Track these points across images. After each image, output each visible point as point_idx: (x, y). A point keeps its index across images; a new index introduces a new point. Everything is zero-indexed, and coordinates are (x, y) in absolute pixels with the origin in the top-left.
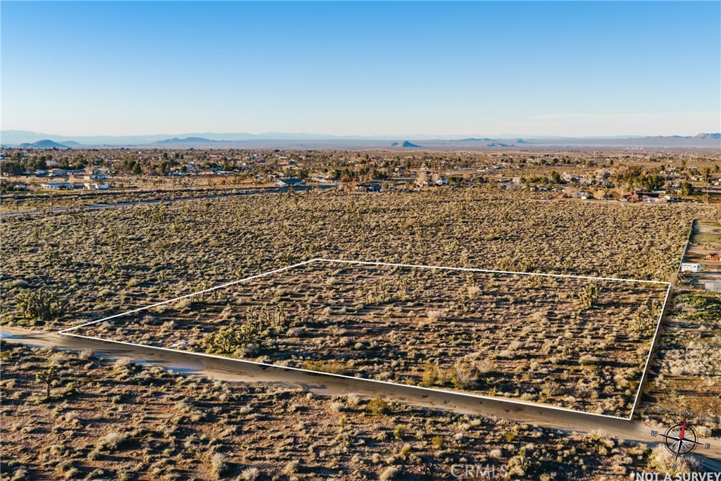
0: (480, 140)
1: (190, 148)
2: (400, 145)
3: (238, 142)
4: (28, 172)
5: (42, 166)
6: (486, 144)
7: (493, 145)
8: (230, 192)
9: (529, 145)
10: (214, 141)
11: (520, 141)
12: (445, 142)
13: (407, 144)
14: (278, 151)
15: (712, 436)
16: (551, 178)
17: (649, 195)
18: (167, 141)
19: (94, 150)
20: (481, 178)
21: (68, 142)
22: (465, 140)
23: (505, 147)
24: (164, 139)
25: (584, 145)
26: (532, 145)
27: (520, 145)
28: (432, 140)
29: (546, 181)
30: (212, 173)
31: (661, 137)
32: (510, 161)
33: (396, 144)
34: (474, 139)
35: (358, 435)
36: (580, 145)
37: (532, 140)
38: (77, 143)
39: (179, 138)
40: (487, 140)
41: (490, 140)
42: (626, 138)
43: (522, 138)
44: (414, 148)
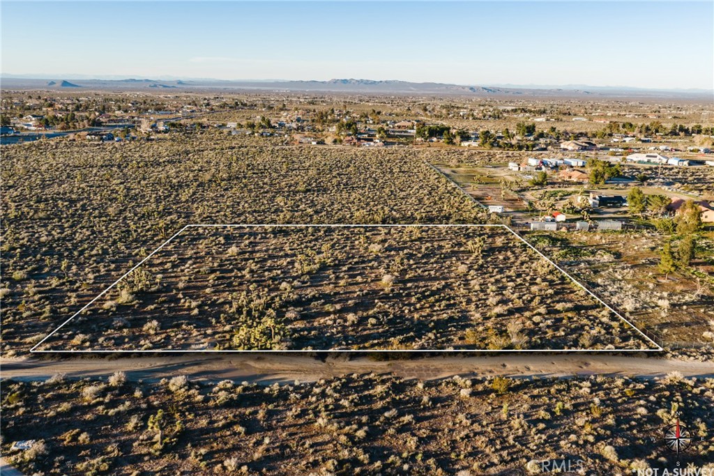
0: (141, 81)
2: (58, 85)
6: (148, 85)
7: (155, 86)
9: (189, 87)
11: (180, 83)
13: (65, 83)
22: (126, 81)
23: (167, 88)
25: (239, 87)
26: (191, 86)
27: (181, 86)
28: (91, 80)
31: (302, 81)
33: (53, 83)
34: (134, 80)
36: (236, 88)
40: (147, 80)
41: (150, 81)
42: (273, 81)
43: (182, 79)
44: (74, 88)
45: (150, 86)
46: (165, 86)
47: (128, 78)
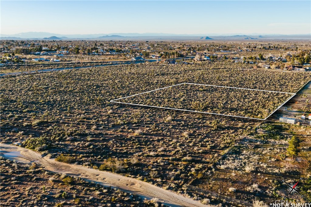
0: (242, 36)
1: (110, 40)
2: (205, 38)
3: (133, 37)
4: (32, 53)
5: (40, 50)
6: (244, 38)
7: (247, 38)
8: (108, 63)
9: (264, 38)
10: (123, 37)
11: (260, 36)
12: (225, 37)
13: (207, 38)
14: (148, 42)
15: (210, 204)
16: (258, 57)
17: (298, 67)
18: (104, 37)
19: (70, 41)
20: (226, 57)
21: (63, 37)
22: (235, 36)
23: (253, 40)
24: (102, 36)
26: (265, 38)
27: (260, 38)
29: (256, 58)
30: (110, 53)
32: (249, 47)
33: (202, 38)
34: (239, 36)
35: (49, 194)
37: (266, 36)
38: (67, 38)
39: (108, 35)
41: (246, 36)
44: (210, 40)
45: (245, 38)
46: (252, 39)
47: (236, 35)
